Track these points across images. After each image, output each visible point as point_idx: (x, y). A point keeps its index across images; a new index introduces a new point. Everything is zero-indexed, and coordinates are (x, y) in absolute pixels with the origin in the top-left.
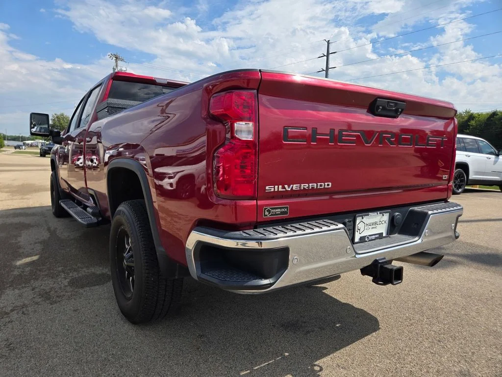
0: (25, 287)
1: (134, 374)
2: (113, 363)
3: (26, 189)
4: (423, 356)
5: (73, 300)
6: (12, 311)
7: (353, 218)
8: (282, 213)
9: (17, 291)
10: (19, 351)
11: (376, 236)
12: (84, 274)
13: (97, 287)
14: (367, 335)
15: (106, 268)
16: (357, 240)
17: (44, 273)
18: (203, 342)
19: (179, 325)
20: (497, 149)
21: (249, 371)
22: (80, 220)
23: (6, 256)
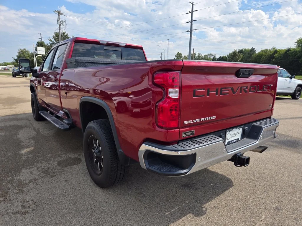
0: (32, 167)
1: (109, 216)
2: (96, 211)
3: (11, 101)
4: (257, 200)
5: (63, 174)
6: (30, 182)
7: (225, 133)
8: (191, 134)
9: (28, 170)
10: (42, 206)
11: (236, 140)
12: (65, 158)
13: (75, 166)
14: (227, 189)
15: (76, 154)
16: (226, 143)
17: (41, 158)
18: (142, 197)
19: (127, 188)
20: (291, 74)
21: (169, 212)
22: (58, 126)
23: (15, 148)
